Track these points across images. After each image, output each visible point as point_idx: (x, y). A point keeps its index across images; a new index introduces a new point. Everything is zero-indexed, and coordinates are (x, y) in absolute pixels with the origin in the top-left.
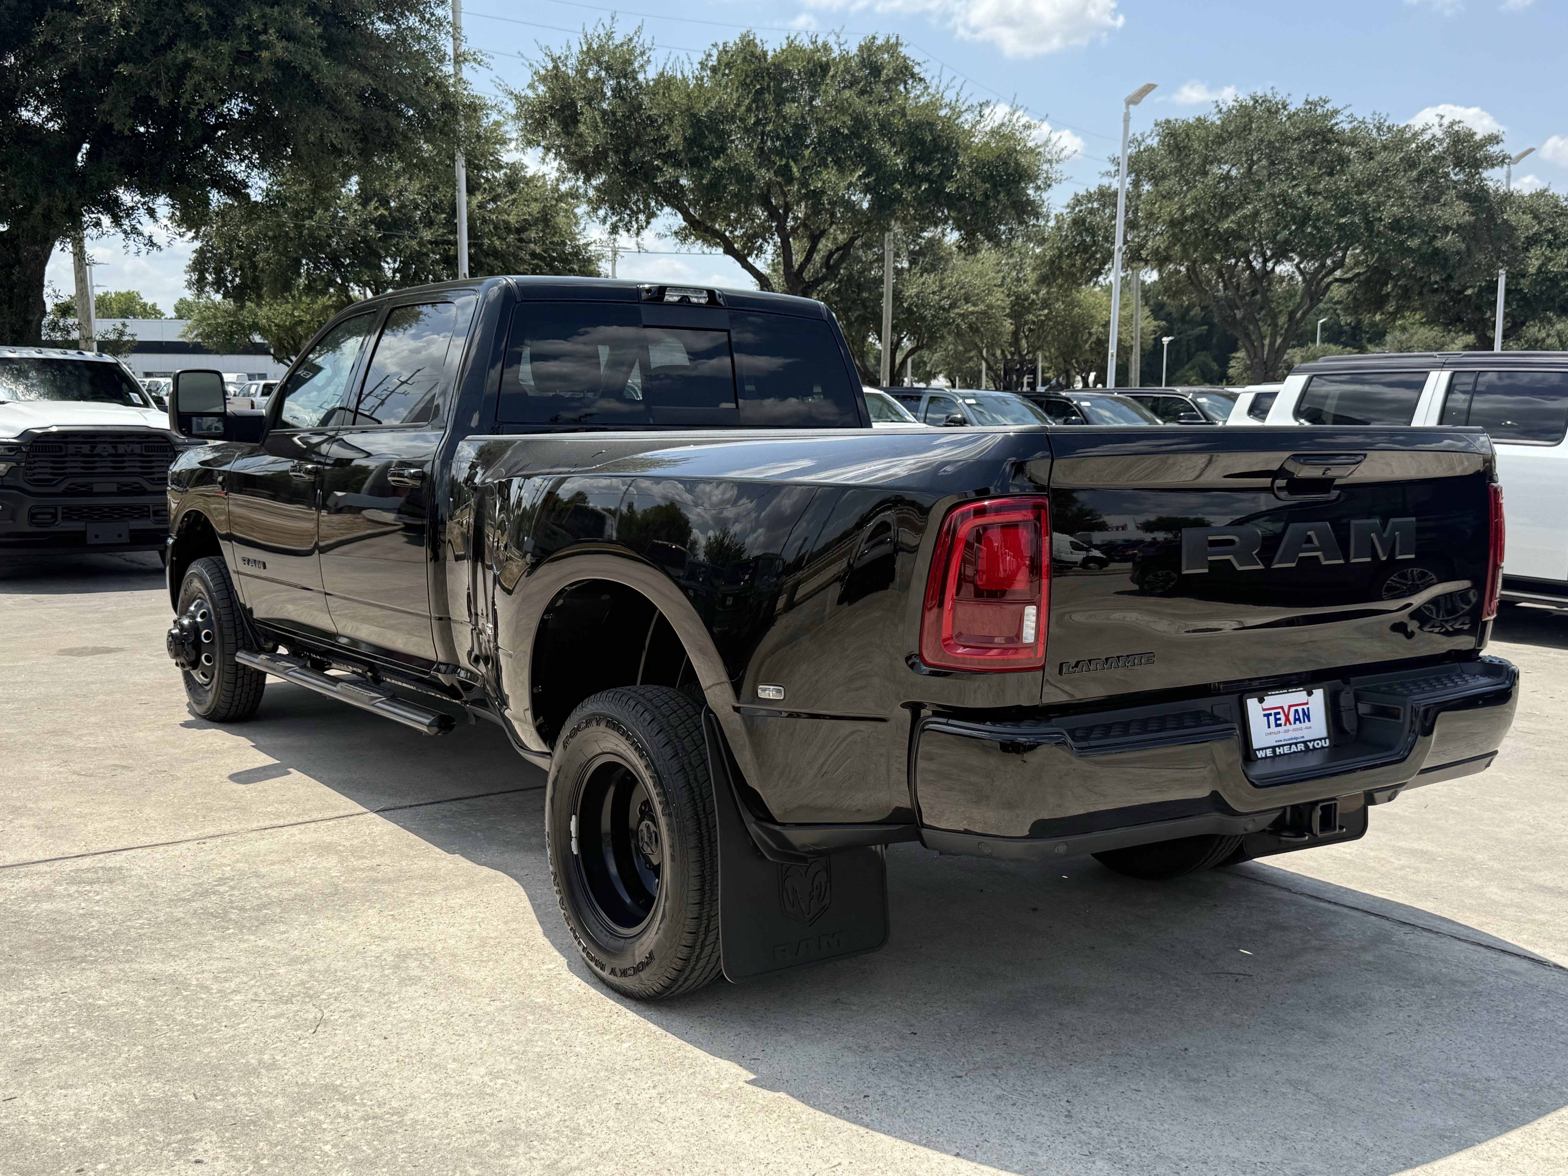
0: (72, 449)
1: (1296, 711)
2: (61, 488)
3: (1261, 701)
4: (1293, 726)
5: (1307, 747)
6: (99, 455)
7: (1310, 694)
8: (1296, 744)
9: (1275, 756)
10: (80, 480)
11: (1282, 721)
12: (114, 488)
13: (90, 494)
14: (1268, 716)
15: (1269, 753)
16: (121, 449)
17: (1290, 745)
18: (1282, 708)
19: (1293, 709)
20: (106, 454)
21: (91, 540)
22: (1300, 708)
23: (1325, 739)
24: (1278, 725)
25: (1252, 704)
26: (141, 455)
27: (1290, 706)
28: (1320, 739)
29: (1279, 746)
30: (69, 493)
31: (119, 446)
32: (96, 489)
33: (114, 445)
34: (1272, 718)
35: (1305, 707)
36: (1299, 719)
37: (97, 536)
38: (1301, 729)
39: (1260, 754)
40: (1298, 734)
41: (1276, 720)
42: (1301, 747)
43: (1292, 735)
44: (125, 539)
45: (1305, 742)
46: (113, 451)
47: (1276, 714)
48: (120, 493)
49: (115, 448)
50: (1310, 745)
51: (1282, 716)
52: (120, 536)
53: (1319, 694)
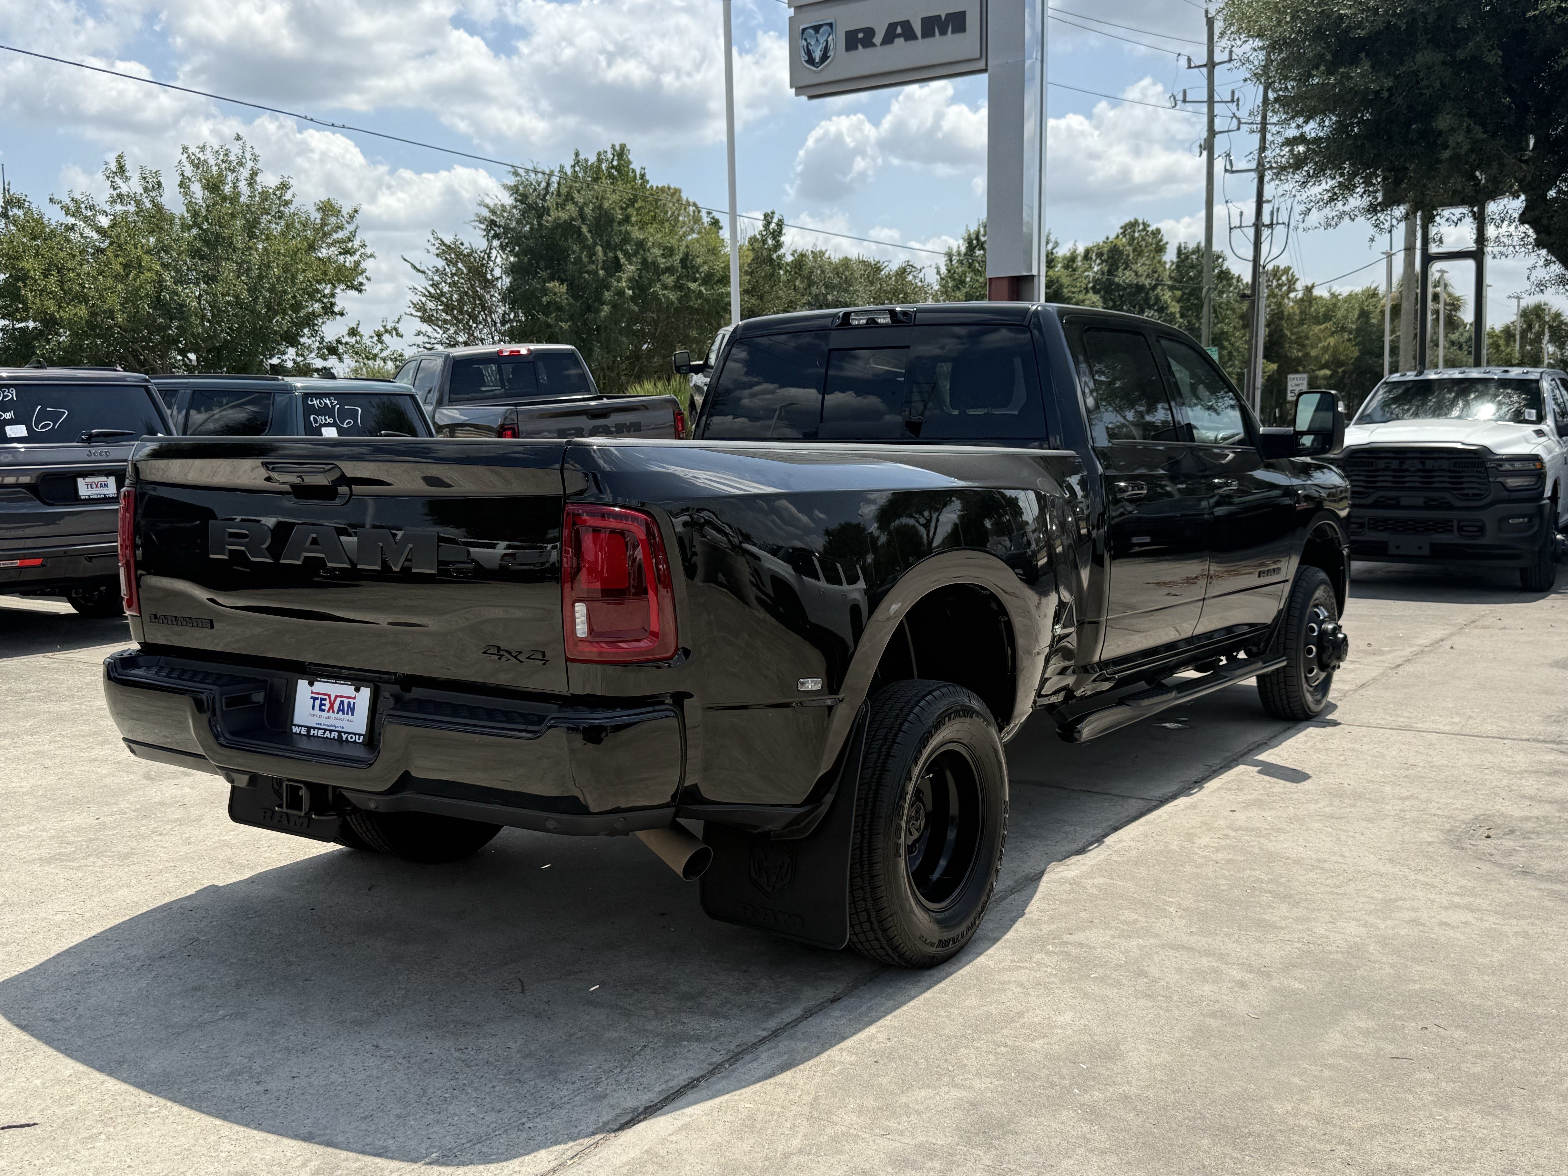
0: (1381, 464)
1: (342, 702)
2: (1369, 501)
3: (311, 684)
4: (336, 715)
5: (340, 736)
6: (1407, 470)
7: (357, 690)
8: (331, 731)
9: (308, 735)
10: (1393, 494)
11: (326, 708)
12: (1420, 502)
13: (1397, 506)
14: (315, 699)
15: (304, 731)
16: (1429, 464)
17: (326, 730)
18: (329, 695)
19: (339, 700)
20: (1414, 469)
21: (1392, 550)
22: (346, 701)
23: (360, 735)
24: (321, 710)
25: (302, 685)
26: (1450, 471)
27: (337, 697)
28: (355, 734)
29: (315, 728)
30: (1375, 505)
31: (1427, 461)
32: (1404, 502)
33: (1422, 461)
34: (318, 702)
35: (352, 701)
36: (343, 710)
37: (1398, 547)
38: (342, 720)
39: (295, 730)
40: (339, 724)
41: (321, 705)
42: (335, 735)
43: (331, 722)
44: (1426, 551)
45: (340, 732)
46: (1421, 467)
47: (322, 699)
48: (1427, 507)
49: (1423, 463)
50: (344, 736)
51: (327, 703)
52: (1420, 548)
53: (366, 693)
